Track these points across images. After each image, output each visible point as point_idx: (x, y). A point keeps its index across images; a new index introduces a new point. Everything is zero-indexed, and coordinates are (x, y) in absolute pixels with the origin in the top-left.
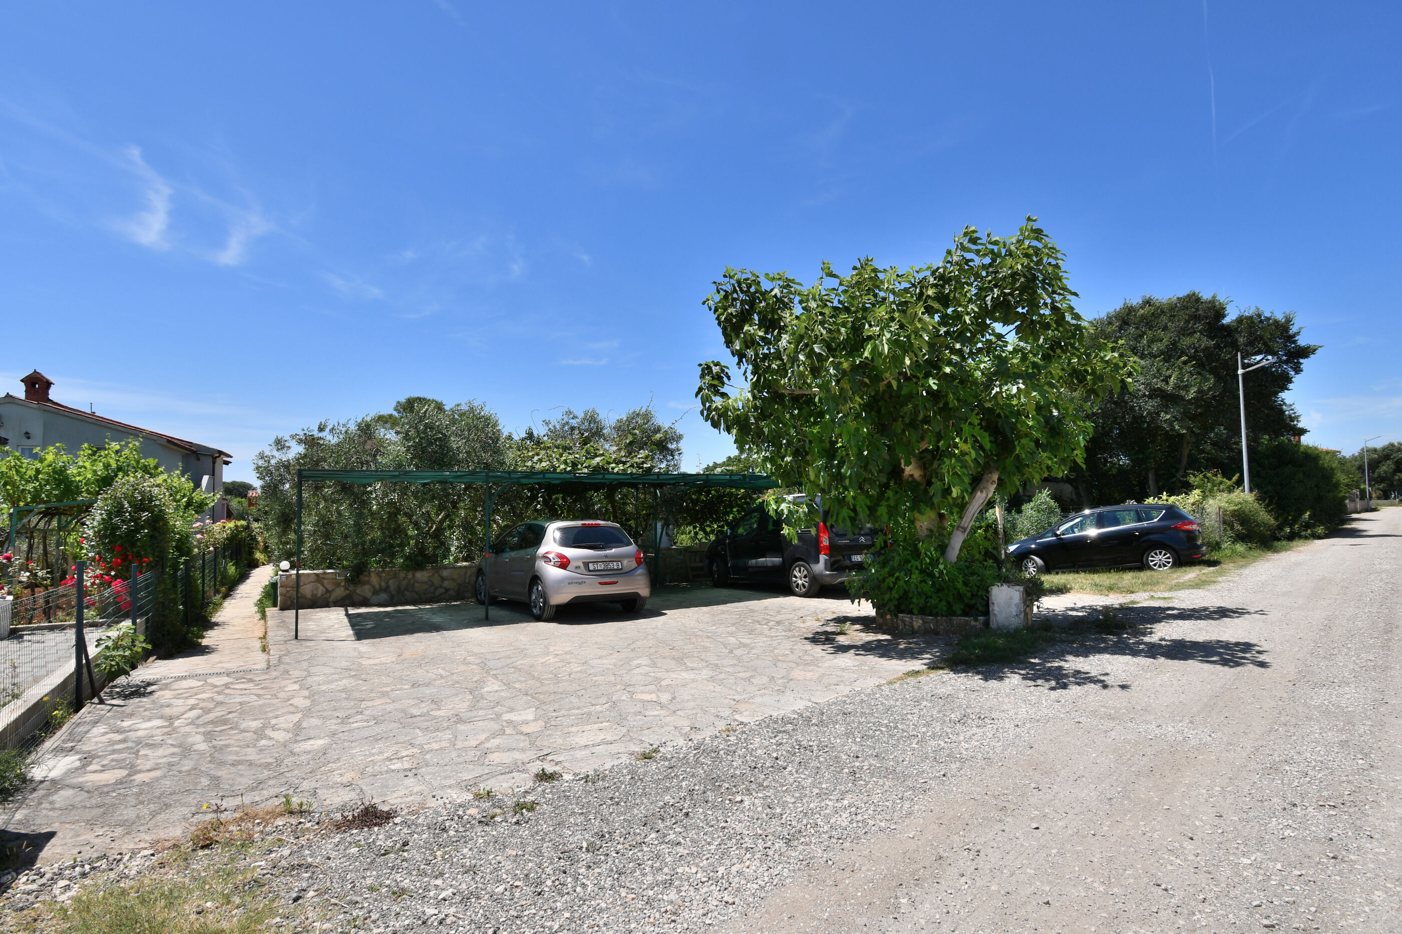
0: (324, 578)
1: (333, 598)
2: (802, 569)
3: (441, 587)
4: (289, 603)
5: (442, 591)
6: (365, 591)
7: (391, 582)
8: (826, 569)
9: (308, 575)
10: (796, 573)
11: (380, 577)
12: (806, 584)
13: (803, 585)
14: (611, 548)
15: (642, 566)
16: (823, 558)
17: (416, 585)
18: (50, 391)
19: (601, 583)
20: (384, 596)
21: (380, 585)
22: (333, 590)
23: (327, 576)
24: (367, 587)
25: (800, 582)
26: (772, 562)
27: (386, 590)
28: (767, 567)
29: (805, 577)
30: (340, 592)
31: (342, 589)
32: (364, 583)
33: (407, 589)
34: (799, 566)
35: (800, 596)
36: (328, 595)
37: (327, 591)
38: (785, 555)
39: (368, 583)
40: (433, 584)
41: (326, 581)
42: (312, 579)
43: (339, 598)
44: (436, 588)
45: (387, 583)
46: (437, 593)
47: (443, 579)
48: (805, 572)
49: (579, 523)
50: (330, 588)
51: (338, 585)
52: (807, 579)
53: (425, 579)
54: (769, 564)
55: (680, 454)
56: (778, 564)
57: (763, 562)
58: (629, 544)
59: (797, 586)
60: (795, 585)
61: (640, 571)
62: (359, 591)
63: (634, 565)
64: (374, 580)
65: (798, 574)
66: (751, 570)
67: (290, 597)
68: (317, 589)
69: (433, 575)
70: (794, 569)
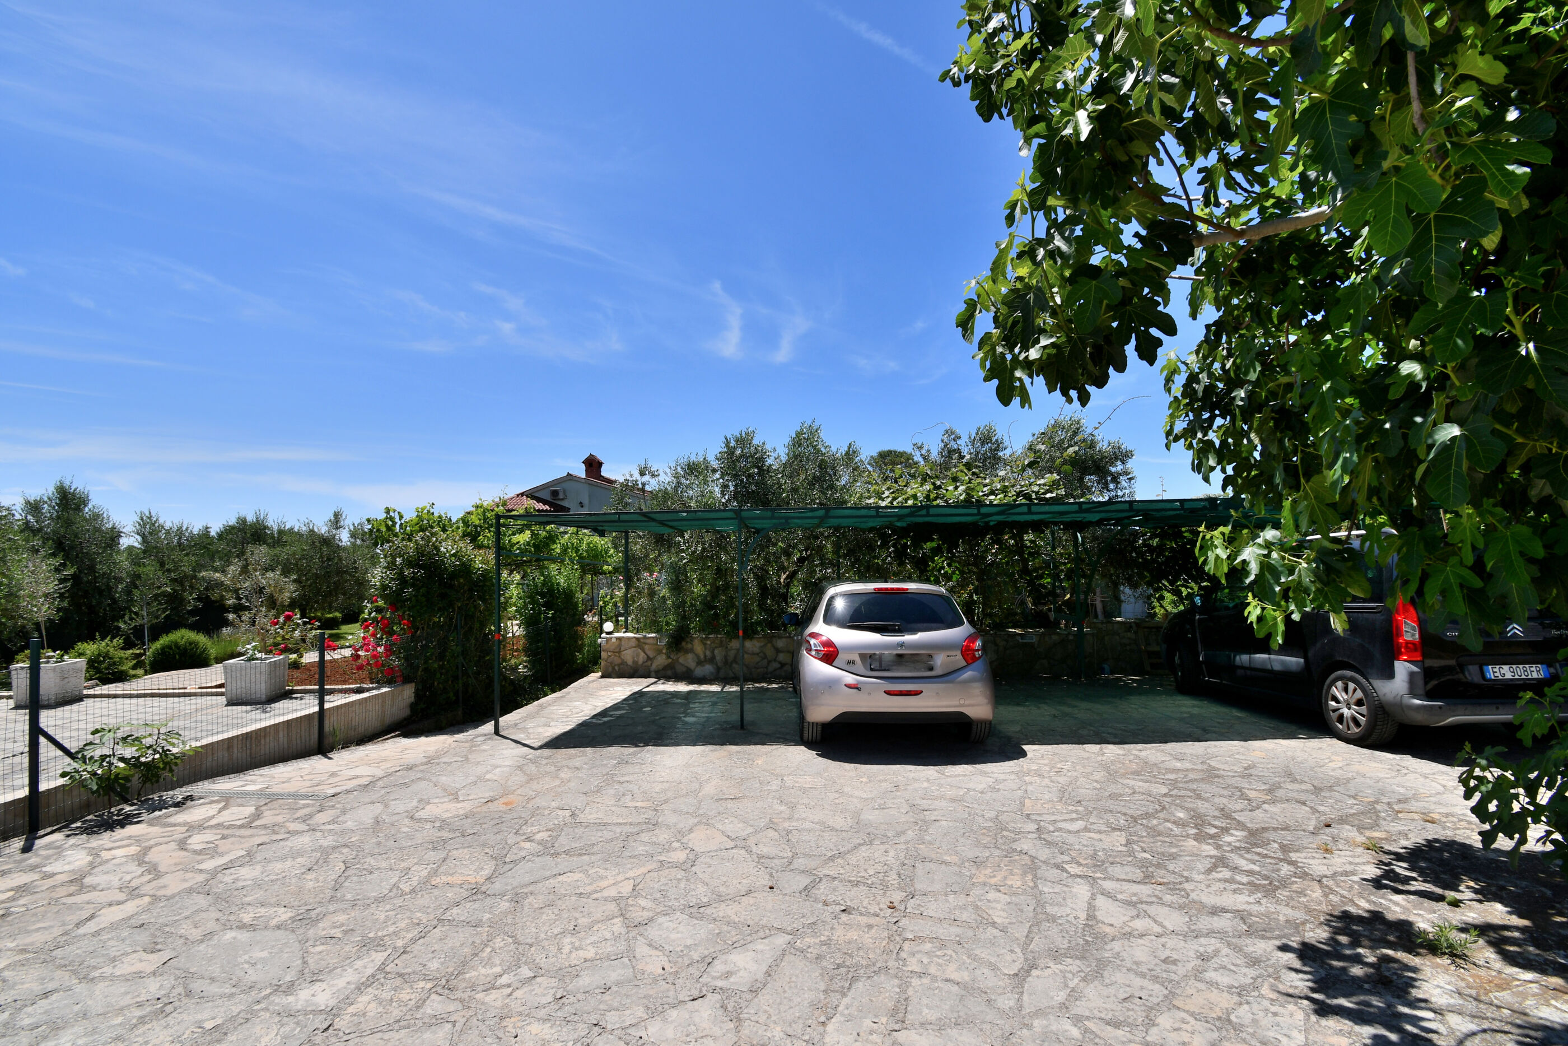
0: (646, 644)
1: (654, 667)
2: (1351, 686)
3: (775, 660)
4: (610, 669)
5: (776, 665)
6: (688, 660)
7: (716, 652)
8: (1413, 694)
9: (629, 638)
10: (1337, 691)
11: (705, 644)
12: (1362, 720)
13: (1355, 720)
14: (914, 631)
15: (978, 664)
16: (1402, 668)
17: (746, 656)
18: (602, 469)
19: (888, 693)
20: (708, 669)
21: (705, 656)
22: (654, 658)
23: (648, 641)
24: (690, 656)
25: (1346, 712)
26: (1283, 662)
27: (712, 660)
28: (1272, 672)
29: (1359, 703)
30: (661, 661)
31: (664, 657)
32: (687, 651)
33: (735, 661)
34: (1345, 679)
35: (1348, 740)
36: (649, 663)
37: (649, 658)
38: (1310, 654)
39: (692, 650)
40: (765, 657)
41: (647, 647)
42: (633, 643)
43: (660, 667)
44: (769, 662)
45: (713, 652)
46: (771, 669)
47: (778, 651)
48: (1359, 694)
49: (871, 587)
50: (651, 654)
51: (659, 652)
52: (1364, 709)
53: (756, 650)
54: (1277, 667)
55: (1130, 479)
56: (1294, 668)
57: (1264, 661)
58: (957, 623)
59: (1341, 718)
60: (1334, 716)
61: (968, 674)
62: (681, 660)
63: (959, 660)
64: (698, 647)
65: (1341, 696)
66: (1240, 672)
67: (611, 663)
68: (638, 655)
69: (765, 645)
70: (1333, 683)
